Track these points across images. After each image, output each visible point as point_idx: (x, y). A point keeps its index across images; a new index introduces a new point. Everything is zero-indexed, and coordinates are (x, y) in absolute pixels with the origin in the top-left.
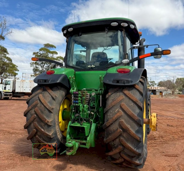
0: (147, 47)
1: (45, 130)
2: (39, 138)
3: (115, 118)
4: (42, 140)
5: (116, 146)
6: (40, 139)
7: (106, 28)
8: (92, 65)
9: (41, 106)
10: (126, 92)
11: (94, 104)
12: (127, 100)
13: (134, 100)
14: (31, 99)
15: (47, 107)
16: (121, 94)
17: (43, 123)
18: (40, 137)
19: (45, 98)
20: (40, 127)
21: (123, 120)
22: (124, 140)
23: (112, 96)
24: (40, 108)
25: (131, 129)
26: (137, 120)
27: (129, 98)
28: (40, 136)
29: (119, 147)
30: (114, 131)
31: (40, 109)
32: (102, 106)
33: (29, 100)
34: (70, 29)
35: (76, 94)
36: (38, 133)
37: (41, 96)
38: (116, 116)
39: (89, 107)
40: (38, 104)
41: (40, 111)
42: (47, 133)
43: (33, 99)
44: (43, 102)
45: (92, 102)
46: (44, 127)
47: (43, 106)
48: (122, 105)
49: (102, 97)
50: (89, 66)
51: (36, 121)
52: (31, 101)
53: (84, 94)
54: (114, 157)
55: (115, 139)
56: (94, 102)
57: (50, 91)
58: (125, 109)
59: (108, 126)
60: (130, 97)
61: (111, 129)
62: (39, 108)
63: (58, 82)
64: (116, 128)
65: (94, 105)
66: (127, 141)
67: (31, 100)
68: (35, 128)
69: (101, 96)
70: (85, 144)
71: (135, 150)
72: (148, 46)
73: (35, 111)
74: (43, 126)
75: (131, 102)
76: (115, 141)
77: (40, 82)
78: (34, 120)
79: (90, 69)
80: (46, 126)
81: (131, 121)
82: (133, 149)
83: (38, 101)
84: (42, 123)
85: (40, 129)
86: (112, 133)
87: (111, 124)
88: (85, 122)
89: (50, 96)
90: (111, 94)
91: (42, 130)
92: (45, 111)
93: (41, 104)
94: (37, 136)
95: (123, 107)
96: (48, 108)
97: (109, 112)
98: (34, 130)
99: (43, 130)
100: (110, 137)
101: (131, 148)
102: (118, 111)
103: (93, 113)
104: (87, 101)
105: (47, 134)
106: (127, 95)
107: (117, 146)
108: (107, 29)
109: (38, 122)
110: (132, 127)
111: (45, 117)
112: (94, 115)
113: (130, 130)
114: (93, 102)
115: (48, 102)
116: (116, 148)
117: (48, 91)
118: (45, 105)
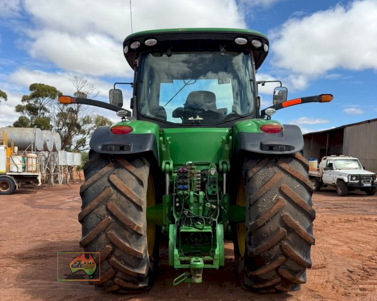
0: (263, 85)
1: (132, 246)
2: (117, 262)
3: (274, 211)
4: (123, 266)
5: (272, 257)
6: (119, 263)
7: (221, 46)
8: (198, 116)
9: (119, 199)
10: (284, 165)
11: (214, 190)
12: (289, 179)
13: (301, 179)
14: (91, 185)
15: (134, 200)
16: (276, 169)
17: (128, 231)
18: (120, 260)
19: (125, 183)
20: (122, 241)
21: (287, 214)
22: (289, 246)
23: (259, 173)
24: (118, 202)
25: (301, 227)
26: (310, 211)
27: (293, 176)
28: (119, 258)
29: (280, 258)
30: (272, 233)
31: (118, 205)
32: (226, 192)
33: (87, 189)
34: (148, 40)
35: (183, 172)
36: (117, 253)
37: (114, 178)
38: (275, 208)
39: (205, 196)
40: (112, 194)
41: (119, 209)
42: (136, 250)
43: (95, 185)
44: (122, 190)
45: (209, 186)
46: (130, 239)
47: (123, 198)
48: (284, 188)
49: (227, 177)
50: (190, 119)
51: (112, 228)
52: (90, 189)
53: (193, 171)
54: (263, 278)
55: (273, 247)
56: (215, 187)
57: (133, 169)
58: (290, 195)
59: (260, 225)
60: (293, 173)
61: (266, 229)
62: (116, 202)
63: (148, 150)
64: (275, 228)
65: (214, 192)
66: (293, 247)
67: (92, 187)
68: (111, 243)
69: (225, 175)
70: (211, 262)
71: (305, 259)
72: (265, 82)
73: (107, 209)
74: (128, 238)
75: (295, 182)
76: (271, 250)
77: (111, 149)
78: (107, 227)
79: (193, 123)
80: (134, 237)
81: (300, 214)
82: (302, 258)
83: (110, 188)
84: (126, 231)
85: (123, 244)
86: (267, 236)
87: (267, 222)
88: (200, 223)
89: (134, 178)
90: (258, 171)
91: (125, 246)
92: (129, 207)
93: (119, 195)
94: (113, 259)
95: (285, 191)
96: (136, 202)
97: (261, 202)
98: (108, 246)
99: (127, 245)
100: (264, 243)
101: (299, 257)
102: (278, 200)
103: (215, 207)
104: (199, 186)
105: (137, 252)
106: (287, 170)
107: (276, 258)
108: (223, 49)
109: (117, 231)
110: (302, 224)
111: (132, 219)
112: (217, 211)
113: (301, 229)
114: (212, 186)
115: (133, 189)
116: (272, 261)
117: (128, 168)
118: (129, 196)
